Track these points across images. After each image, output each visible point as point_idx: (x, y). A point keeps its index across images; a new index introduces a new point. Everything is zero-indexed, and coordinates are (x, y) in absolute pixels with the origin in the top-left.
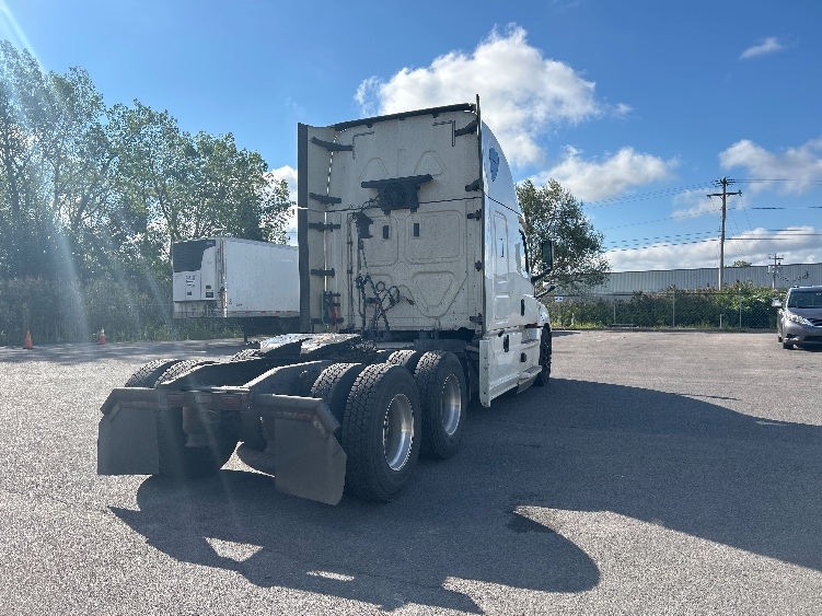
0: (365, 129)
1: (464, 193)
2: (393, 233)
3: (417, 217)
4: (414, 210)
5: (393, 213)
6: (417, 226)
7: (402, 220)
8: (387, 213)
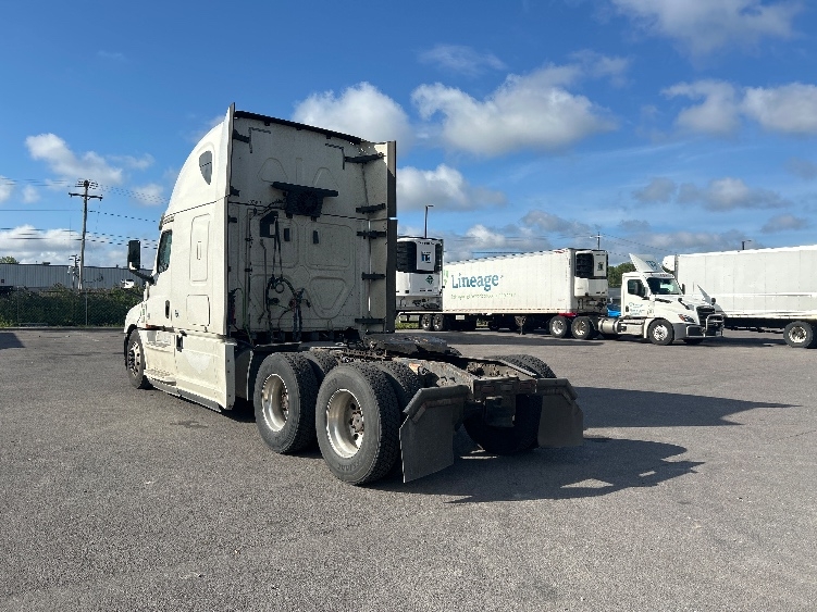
0: (261, 126)
1: (354, 213)
2: (293, 236)
3: (315, 226)
4: (314, 219)
5: (295, 218)
6: (315, 233)
7: (301, 226)
8: (289, 216)
